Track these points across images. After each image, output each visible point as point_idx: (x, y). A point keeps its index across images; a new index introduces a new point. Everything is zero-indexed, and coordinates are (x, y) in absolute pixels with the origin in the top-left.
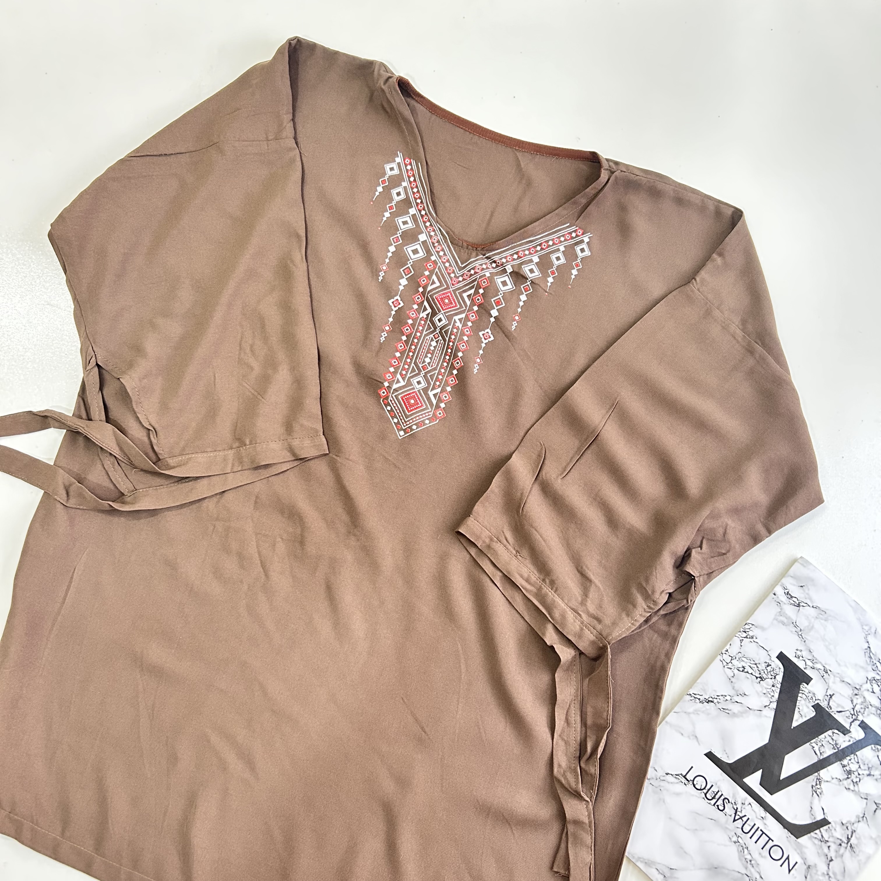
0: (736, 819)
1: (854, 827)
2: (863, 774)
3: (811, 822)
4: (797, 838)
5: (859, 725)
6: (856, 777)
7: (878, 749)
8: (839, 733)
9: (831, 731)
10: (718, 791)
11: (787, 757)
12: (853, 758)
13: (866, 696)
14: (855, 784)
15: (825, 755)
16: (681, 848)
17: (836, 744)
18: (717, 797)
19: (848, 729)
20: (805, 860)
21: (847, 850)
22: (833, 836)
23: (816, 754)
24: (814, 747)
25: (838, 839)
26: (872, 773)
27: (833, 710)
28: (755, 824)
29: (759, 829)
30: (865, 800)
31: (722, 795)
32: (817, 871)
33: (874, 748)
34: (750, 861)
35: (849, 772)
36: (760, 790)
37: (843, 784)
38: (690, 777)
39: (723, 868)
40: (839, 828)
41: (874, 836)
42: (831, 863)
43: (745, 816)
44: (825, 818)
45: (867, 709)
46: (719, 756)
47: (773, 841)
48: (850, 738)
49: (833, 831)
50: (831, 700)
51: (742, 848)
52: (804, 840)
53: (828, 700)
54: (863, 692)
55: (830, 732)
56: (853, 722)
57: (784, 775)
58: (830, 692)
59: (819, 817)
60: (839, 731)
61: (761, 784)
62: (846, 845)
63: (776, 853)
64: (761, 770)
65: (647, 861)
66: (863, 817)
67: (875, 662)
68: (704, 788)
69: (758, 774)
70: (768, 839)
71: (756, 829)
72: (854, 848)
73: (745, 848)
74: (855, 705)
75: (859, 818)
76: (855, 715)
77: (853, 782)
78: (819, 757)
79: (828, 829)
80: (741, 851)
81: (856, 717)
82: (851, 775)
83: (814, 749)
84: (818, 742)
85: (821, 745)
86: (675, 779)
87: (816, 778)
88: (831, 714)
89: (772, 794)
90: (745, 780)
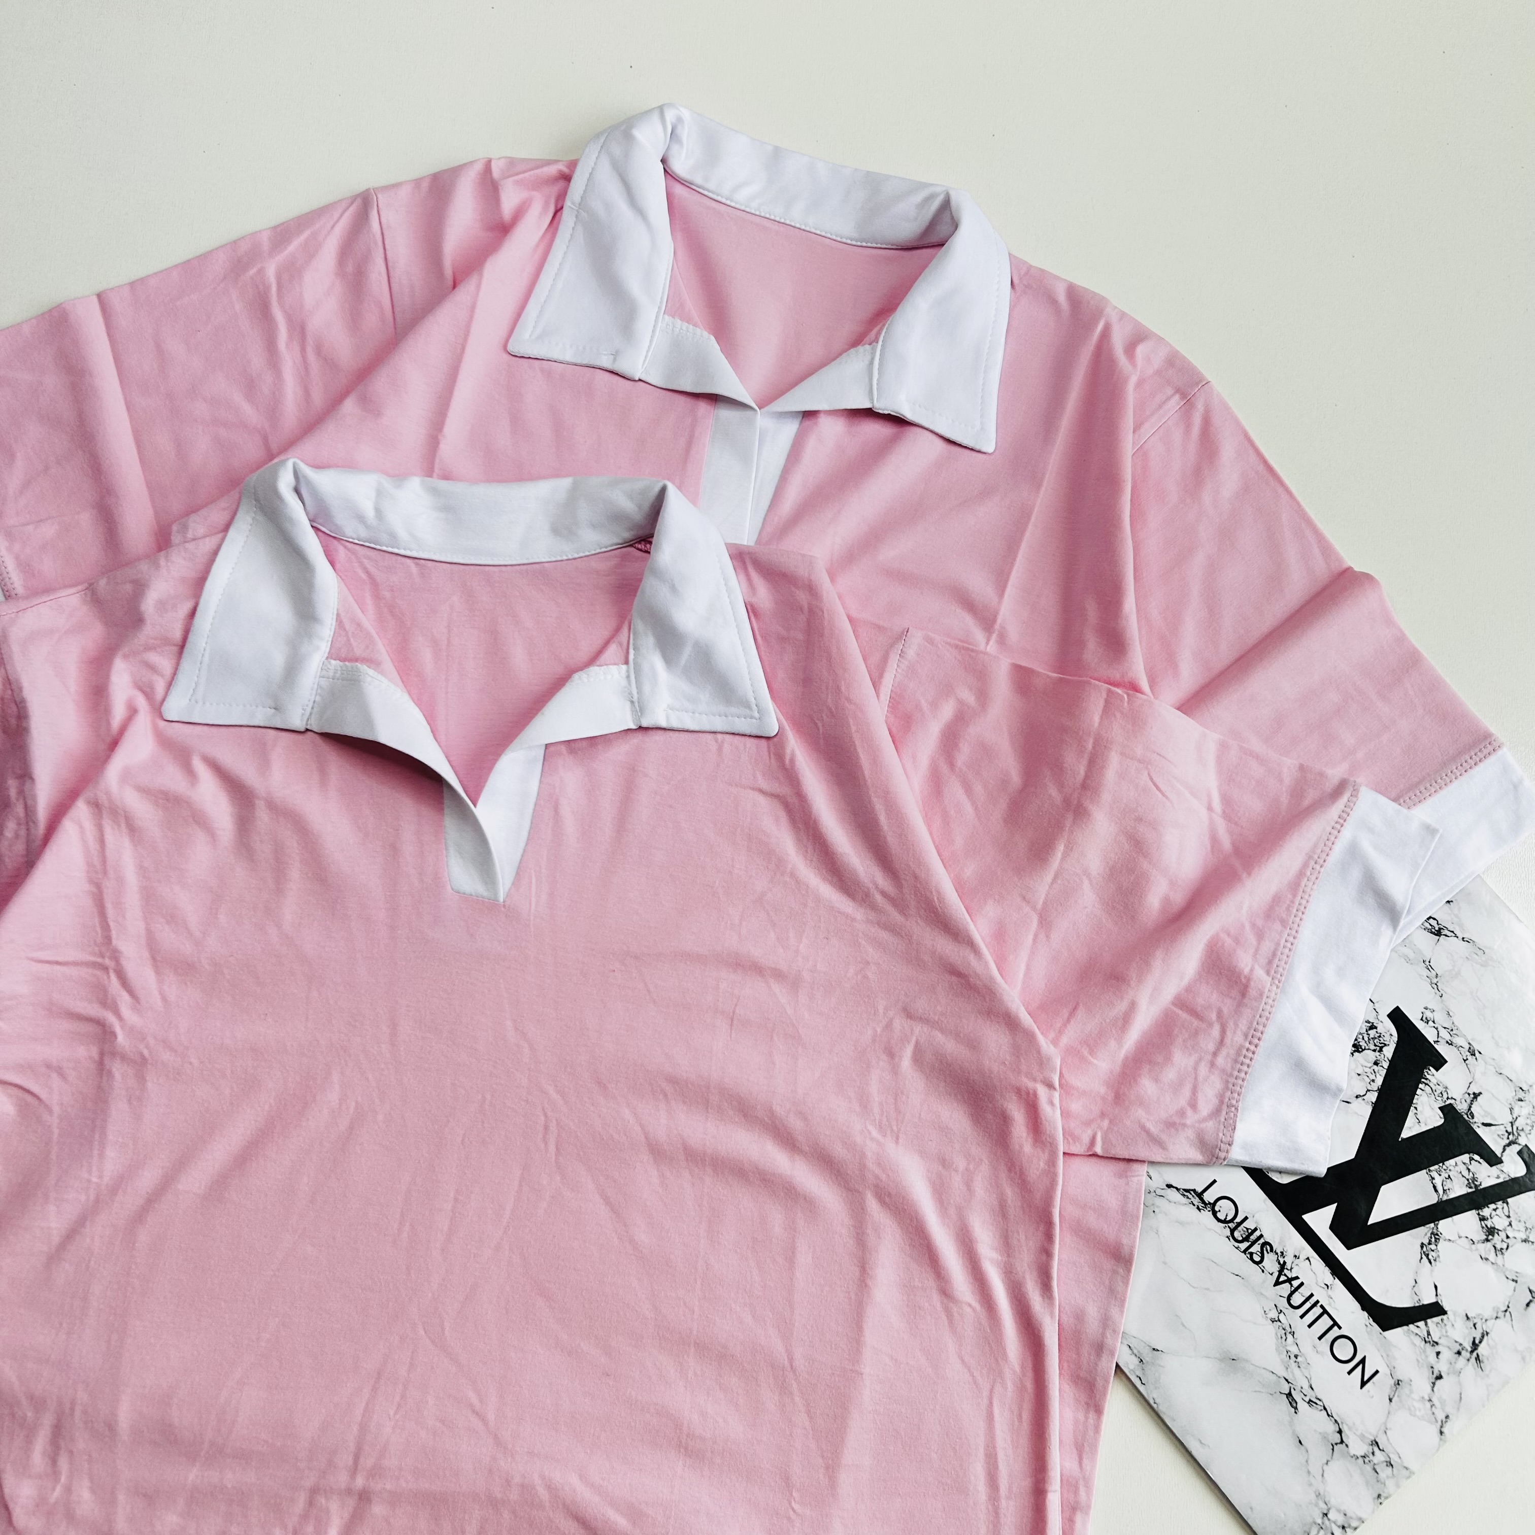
0: (1281, 1280)
1: (1487, 1326)
2: (1515, 1238)
3: (1412, 1305)
5: (1520, 1153)
6: (1503, 1241)
8: (1481, 1161)
9: (1467, 1156)
10: (1256, 1229)
11: (1384, 1189)
12: (1500, 1207)
14: (1498, 1252)
15: (1452, 1195)
16: (1177, 1316)
17: (1474, 1179)
18: (1253, 1237)
19: (1499, 1156)
20: (1392, 1369)
21: (1470, 1364)
22: (1447, 1336)
23: (1436, 1191)
24: (1433, 1179)
25: (1456, 1342)
26: (1531, 1239)
27: (1474, 1120)
28: (1312, 1295)
29: (1319, 1304)
30: (1514, 1283)
31: (1261, 1236)
32: (1411, 1392)
34: (1296, 1356)
35: (1491, 1232)
36: (1330, 1238)
37: (1477, 1249)
38: (1209, 1197)
39: (1246, 1361)
40: (1460, 1323)
41: (1520, 1347)
42: (1438, 1382)
43: (1297, 1278)
44: (1437, 1303)
47: (1340, 1328)
48: (1499, 1173)
49: (1449, 1327)
50: (1475, 1103)
51: (1284, 1332)
52: (1397, 1334)
53: (1469, 1101)
55: (1465, 1158)
56: (1509, 1145)
57: (1374, 1218)
58: (1474, 1089)
59: (1428, 1298)
60: (1482, 1158)
61: (1332, 1228)
62: (1468, 1355)
63: (1344, 1350)
64: (1336, 1204)
66: (1506, 1311)
68: (1232, 1221)
69: (1329, 1211)
70: (1332, 1323)
71: (1312, 1303)
72: (1483, 1362)
73: (1290, 1333)
74: (1517, 1118)
75: (1497, 1313)
76: (1513, 1134)
77: (1495, 1247)
78: (1441, 1197)
79: (1440, 1322)
80: (1281, 1338)
81: (1514, 1138)
82: (1493, 1236)
83: (1434, 1181)
84: (1443, 1170)
85: (1447, 1177)
86: (1182, 1197)
87: (1431, 1231)
88: (1472, 1125)
89: (1349, 1247)
90: (1304, 1217)
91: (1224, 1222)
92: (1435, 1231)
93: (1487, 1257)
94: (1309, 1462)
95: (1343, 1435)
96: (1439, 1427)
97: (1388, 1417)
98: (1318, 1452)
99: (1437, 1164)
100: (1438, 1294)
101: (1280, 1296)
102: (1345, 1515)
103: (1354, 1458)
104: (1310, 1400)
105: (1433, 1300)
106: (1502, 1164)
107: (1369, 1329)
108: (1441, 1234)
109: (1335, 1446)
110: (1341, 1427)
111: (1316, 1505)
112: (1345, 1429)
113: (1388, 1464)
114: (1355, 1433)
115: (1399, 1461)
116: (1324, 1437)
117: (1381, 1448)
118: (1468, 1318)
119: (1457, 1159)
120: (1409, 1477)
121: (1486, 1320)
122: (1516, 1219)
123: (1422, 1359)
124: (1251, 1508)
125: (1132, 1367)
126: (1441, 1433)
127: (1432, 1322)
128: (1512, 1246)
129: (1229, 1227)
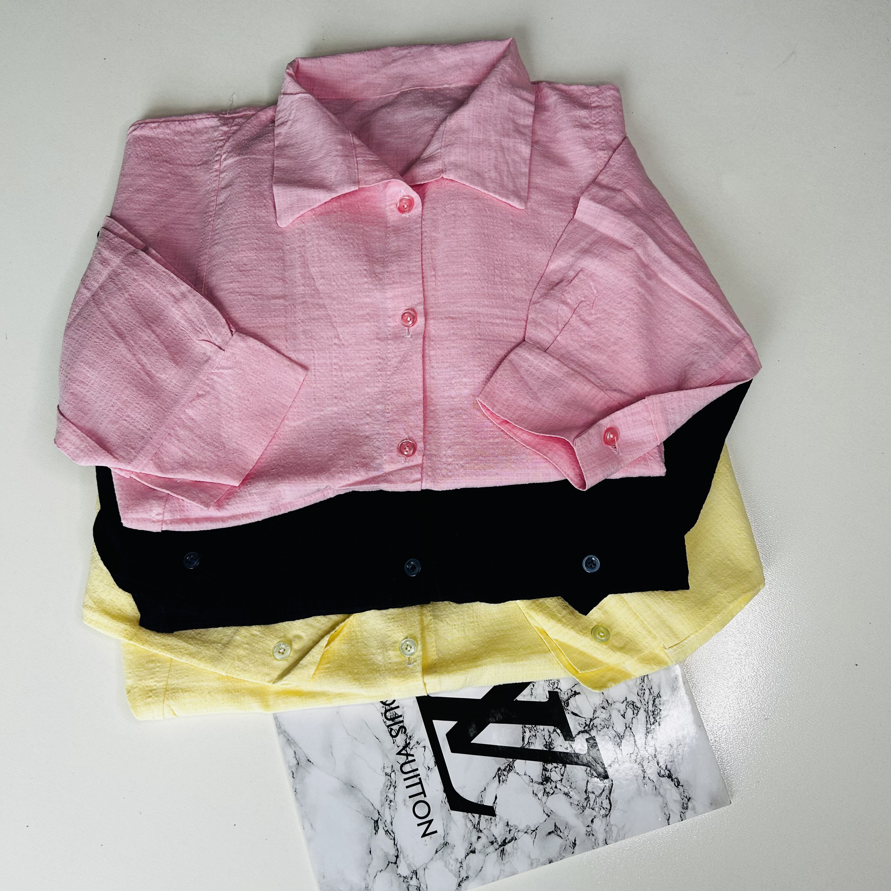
0: (402, 752)
1: (517, 835)
2: (561, 790)
3: (476, 802)
4: (451, 809)
5: (587, 739)
6: (551, 788)
7: (592, 774)
8: (561, 734)
9: (553, 728)
10: (401, 716)
11: (491, 725)
12: (560, 767)
13: (613, 716)
14: (545, 793)
15: (532, 747)
16: (331, 746)
17: (551, 743)
18: (397, 720)
19: (574, 736)
20: (446, 834)
21: (496, 852)
22: (490, 830)
23: (523, 740)
24: (525, 732)
25: (493, 835)
26: (570, 795)
27: (569, 708)
28: (417, 770)
29: (419, 777)
30: (547, 817)
31: (402, 721)
32: (452, 853)
33: (588, 771)
34: (391, 801)
35: (547, 780)
36: (444, 740)
37: (533, 786)
39: (360, 791)
40: (501, 825)
41: (533, 857)
42: (471, 854)
43: (413, 755)
44: (492, 807)
45: (606, 729)
47: (425, 796)
48: (569, 746)
49: (493, 825)
50: (573, 698)
51: (390, 783)
52: (458, 815)
53: (569, 695)
54: (612, 709)
55: (551, 728)
56: (583, 732)
57: (477, 740)
58: (576, 689)
59: (488, 802)
61: (448, 735)
62: (498, 847)
63: (422, 810)
64: (457, 722)
65: (290, 739)
66: (534, 831)
67: (645, 687)
68: (389, 705)
69: (451, 724)
70: (422, 791)
71: (415, 774)
72: (505, 855)
73: (394, 786)
74: (596, 718)
75: (528, 830)
76: (589, 726)
77: (545, 790)
78: (525, 745)
79: (489, 820)
80: (387, 786)
81: (589, 729)
82: (547, 783)
83: (524, 734)
84: (533, 730)
85: (534, 735)
87: (508, 763)
88: (565, 710)
89: (453, 751)
90: (433, 721)
91: (384, 704)
92: (511, 764)
93: (537, 793)
94: (370, 866)
95: (398, 859)
96: (459, 881)
97: (430, 861)
98: (377, 863)
99: (531, 724)
100: (496, 802)
101: (398, 762)
103: (398, 875)
104: (387, 830)
106: (573, 742)
107: (442, 804)
108: (514, 767)
109: (390, 863)
110: (399, 854)
112: (401, 856)
114: (406, 862)
115: (425, 888)
116: (386, 855)
117: (418, 878)
119: (546, 727)
121: (518, 831)
122: (567, 779)
123: (467, 837)
125: (291, 765)
126: (459, 885)
127: (484, 817)
128: (556, 794)
129: (385, 708)
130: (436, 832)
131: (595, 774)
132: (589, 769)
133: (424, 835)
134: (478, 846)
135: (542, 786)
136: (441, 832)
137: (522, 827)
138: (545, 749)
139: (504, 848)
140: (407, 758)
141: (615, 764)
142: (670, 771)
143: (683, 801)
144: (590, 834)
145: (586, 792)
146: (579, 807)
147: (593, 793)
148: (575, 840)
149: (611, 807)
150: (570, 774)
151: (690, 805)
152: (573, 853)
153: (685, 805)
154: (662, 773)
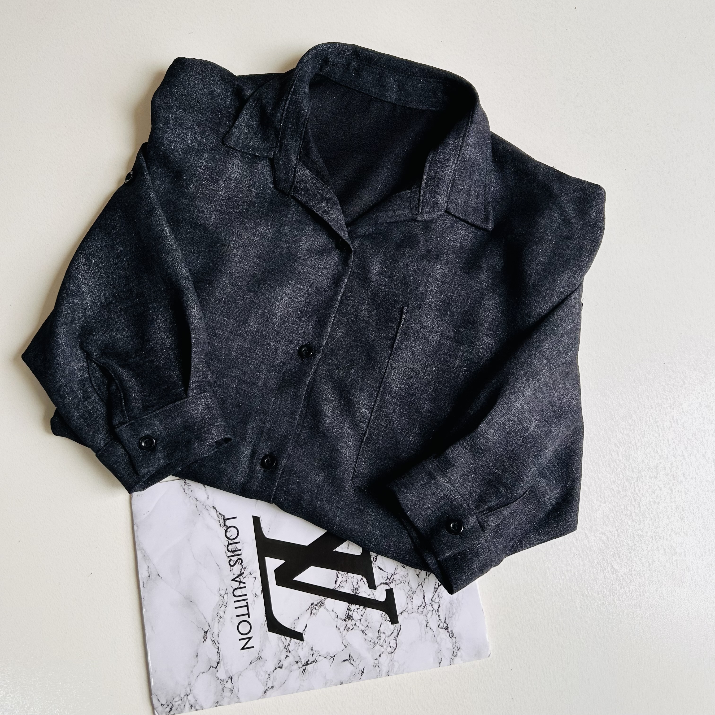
0: (236, 579)
1: (318, 658)
2: (359, 627)
3: (289, 628)
4: (268, 631)
5: (386, 590)
6: (352, 625)
7: (386, 618)
8: (366, 583)
9: (361, 576)
10: (240, 550)
11: (312, 567)
12: (361, 609)
13: (410, 574)
14: (346, 628)
15: (342, 590)
16: (178, 566)
17: (357, 589)
18: (236, 553)
19: (376, 586)
20: (261, 650)
21: (299, 670)
22: (297, 652)
23: (336, 583)
24: (338, 577)
25: (299, 656)
26: (365, 632)
27: (375, 563)
28: (246, 595)
29: (247, 601)
30: (344, 647)
31: (240, 555)
32: (263, 666)
33: (383, 615)
34: (220, 617)
35: (349, 617)
36: (271, 574)
37: (337, 621)
38: (229, 523)
39: (197, 606)
40: (307, 649)
41: (328, 678)
42: (279, 668)
43: (244, 583)
44: (302, 634)
45: (402, 584)
46: (262, 526)
47: (249, 617)
48: (371, 593)
49: (300, 648)
51: (222, 603)
52: (274, 636)
55: (360, 577)
56: (384, 584)
57: (298, 578)
59: (299, 629)
60: (367, 582)
61: (275, 570)
62: (301, 666)
63: (244, 628)
64: (284, 561)
65: (146, 555)
66: (332, 657)
68: (232, 540)
69: (280, 562)
70: (247, 613)
71: (244, 599)
72: (306, 673)
73: (225, 605)
74: (396, 574)
75: (328, 655)
76: (390, 580)
77: (346, 626)
78: (337, 587)
79: (298, 643)
80: (219, 605)
81: (389, 582)
82: (349, 620)
83: (337, 579)
84: (345, 576)
85: (345, 580)
86: (217, 516)
87: (321, 600)
88: (373, 564)
89: (277, 584)
90: (266, 558)
91: (228, 538)
92: (323, 601)
93: (340, 627)
94: (195, 667)
95: (219, 665)
96: (266, 689)
97: (245, 670)
98: (202, 665)
99: (344, 572)
100: (305, 630)
101: (231, 586)
102: (196, 701)
103: (217, 678)
104: (214, 641)
105: (301, 631)
106: (375, 590)
107: (262, 626)
108: (325, 604)
109: (212, 667)
110: (220, 661)
111: (186, 688)
112: (221, 663)
113: (231, 691)
114: (225, 668)
115: (237, 692)
116: (210, 660)
117: (232, 682)
118: (312, 649)
119: (356, 576)
120: (237, 703)
121: (320, 656)
122: (365, 619)
123: (278, 655)
124: (155, 671)
125: (143, 576)
126: (265, 692)
127: (294, 641)
128: (355, 630)
129: (229, 542)
130: (253, 647)
131: (388, 618)
132: (384, 613)
133: (243, 648)
134: (285, 663)
135: (344, 622)
136: (257, 648)
137: (323, 653)
138: (352, 593)
139: (305, 668)
140: (240, 585)
141: (405, 612)
142: (447, 625)
143: (453, 650)
144: (376, 666)
145: (378, 632)
146: (371, 643)
147: (384, 633)
148: (364, 669)
149: (396, 647)
150: (368, 615)
151: (459, 653)
152: (360, 679)
153: (455, 653)
154: (442, 625)
